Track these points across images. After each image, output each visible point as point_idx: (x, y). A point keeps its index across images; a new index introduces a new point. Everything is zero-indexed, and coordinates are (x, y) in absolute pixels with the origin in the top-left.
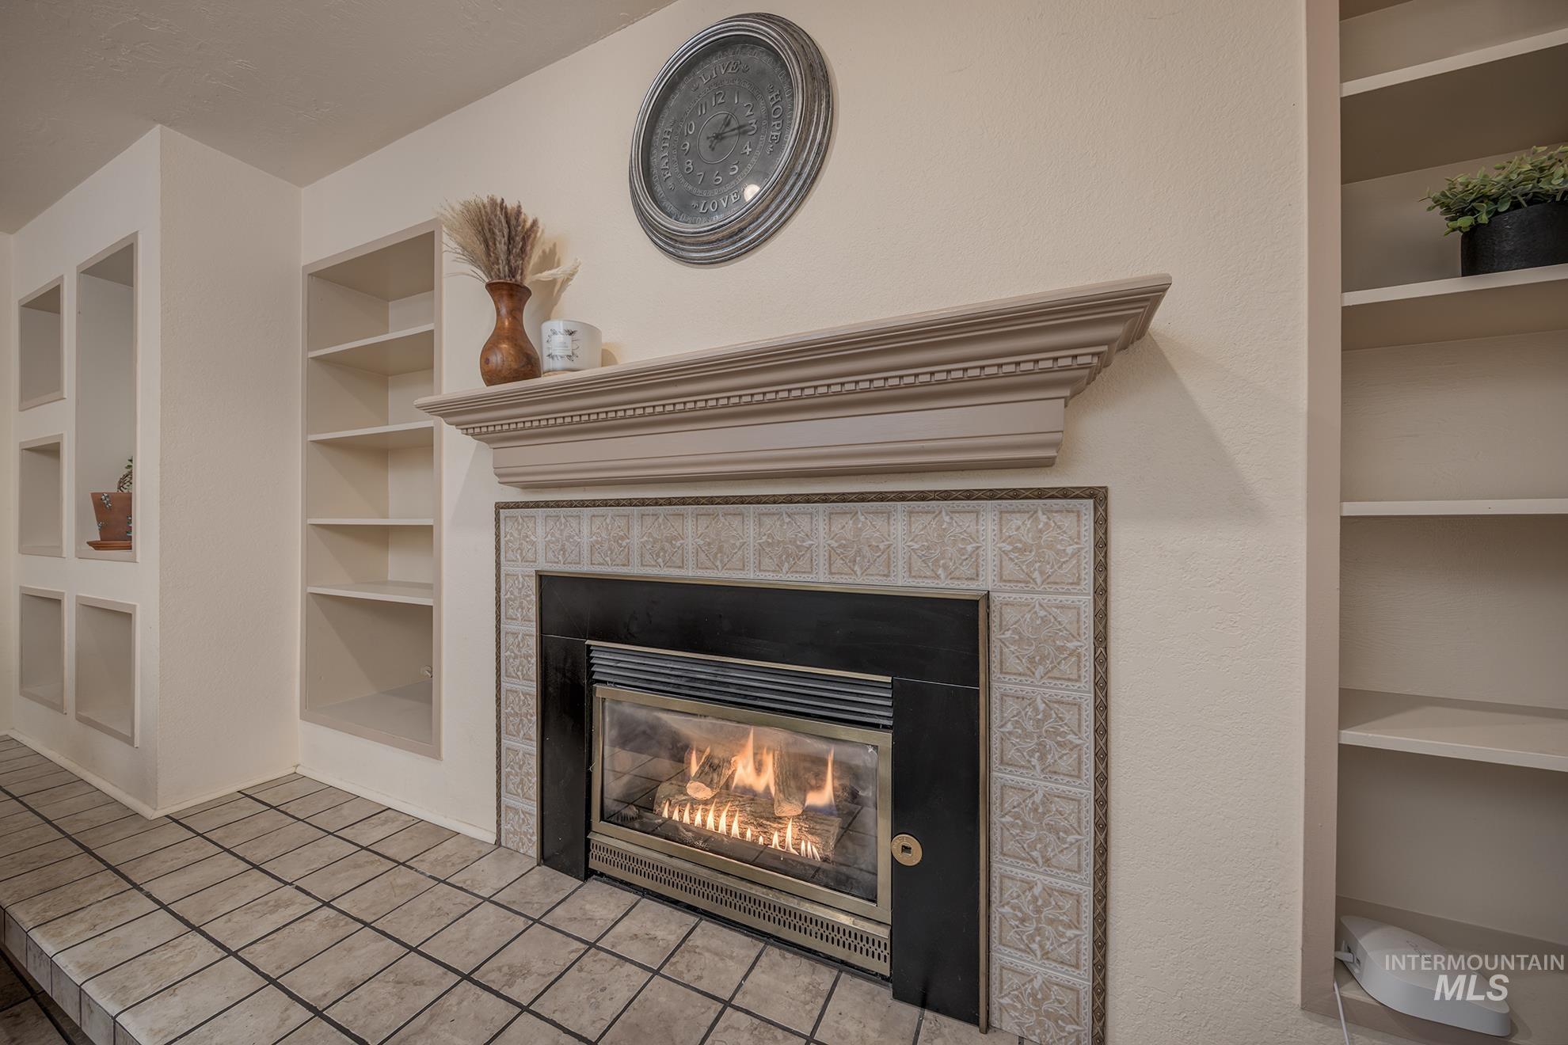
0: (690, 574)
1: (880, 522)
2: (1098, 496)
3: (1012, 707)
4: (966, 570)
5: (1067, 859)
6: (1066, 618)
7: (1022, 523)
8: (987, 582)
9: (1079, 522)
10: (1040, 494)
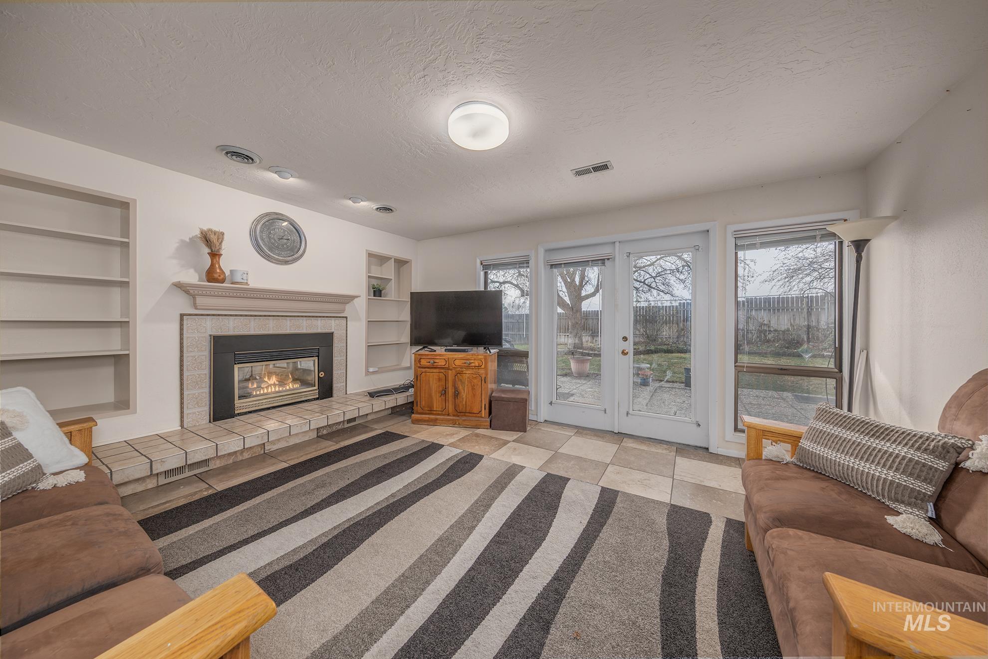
0: (271, 332)
1: (316, 321)
2: (346, 318)
3: (336, 348)
4: (330, 328)
5: (343, 368)
6: (343, 334)
7: (338, 321)
8: (333, 331)
9: (343, 321)
10: (340, 317)
